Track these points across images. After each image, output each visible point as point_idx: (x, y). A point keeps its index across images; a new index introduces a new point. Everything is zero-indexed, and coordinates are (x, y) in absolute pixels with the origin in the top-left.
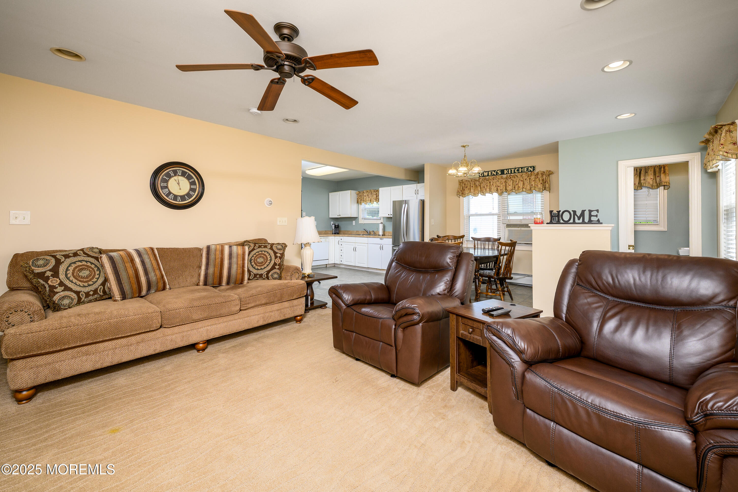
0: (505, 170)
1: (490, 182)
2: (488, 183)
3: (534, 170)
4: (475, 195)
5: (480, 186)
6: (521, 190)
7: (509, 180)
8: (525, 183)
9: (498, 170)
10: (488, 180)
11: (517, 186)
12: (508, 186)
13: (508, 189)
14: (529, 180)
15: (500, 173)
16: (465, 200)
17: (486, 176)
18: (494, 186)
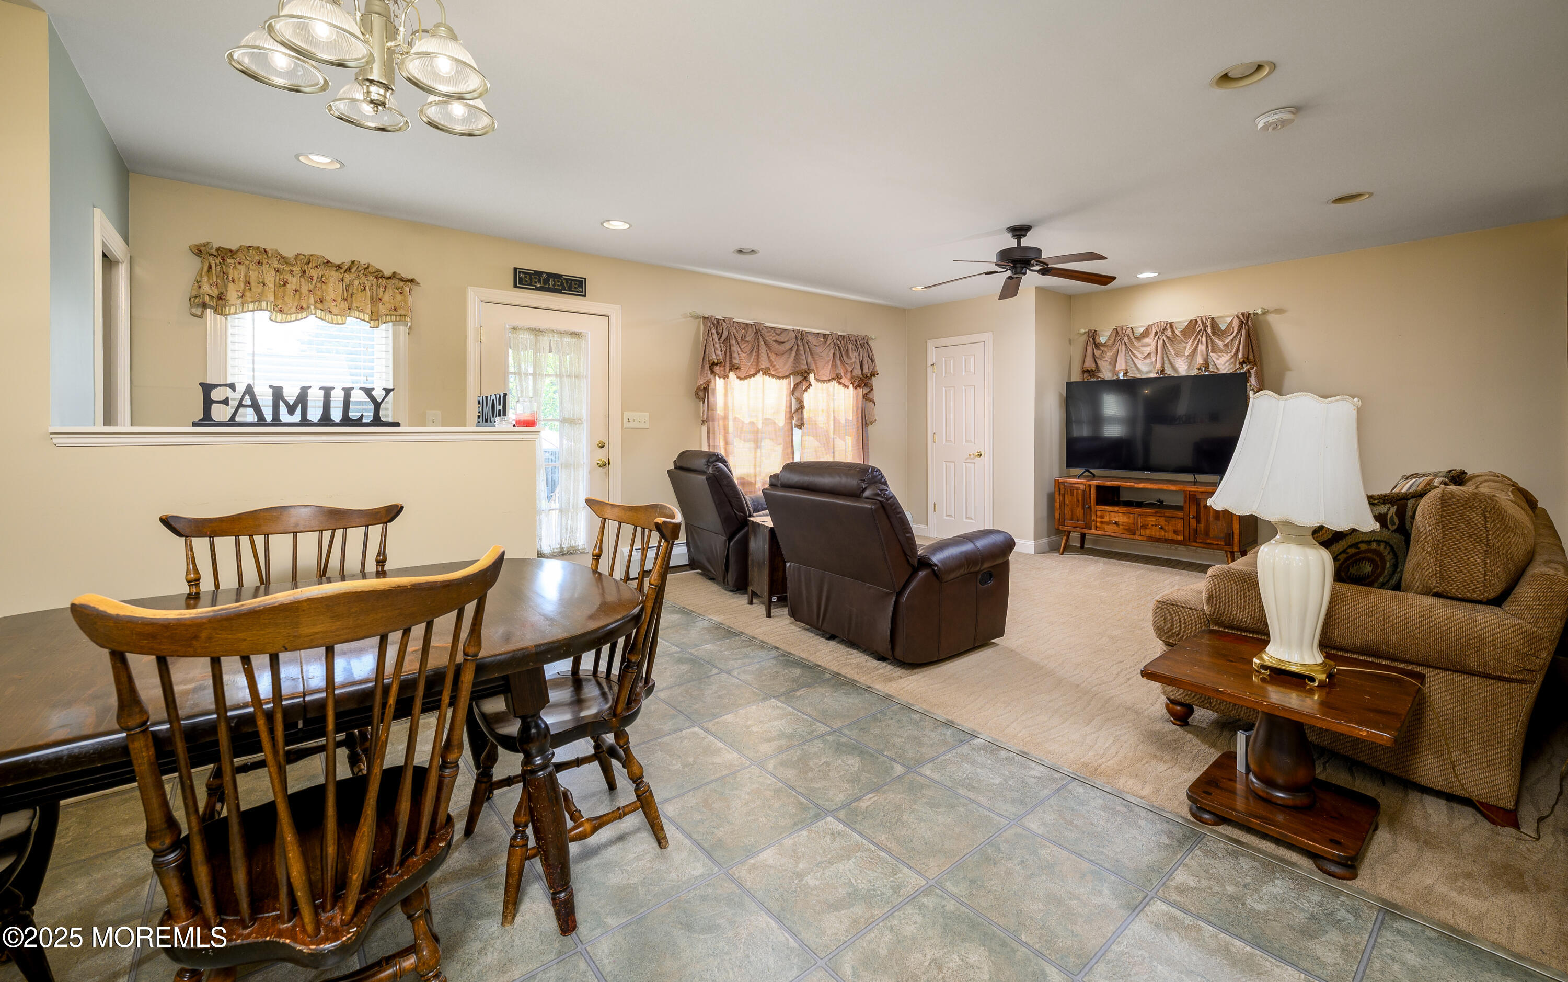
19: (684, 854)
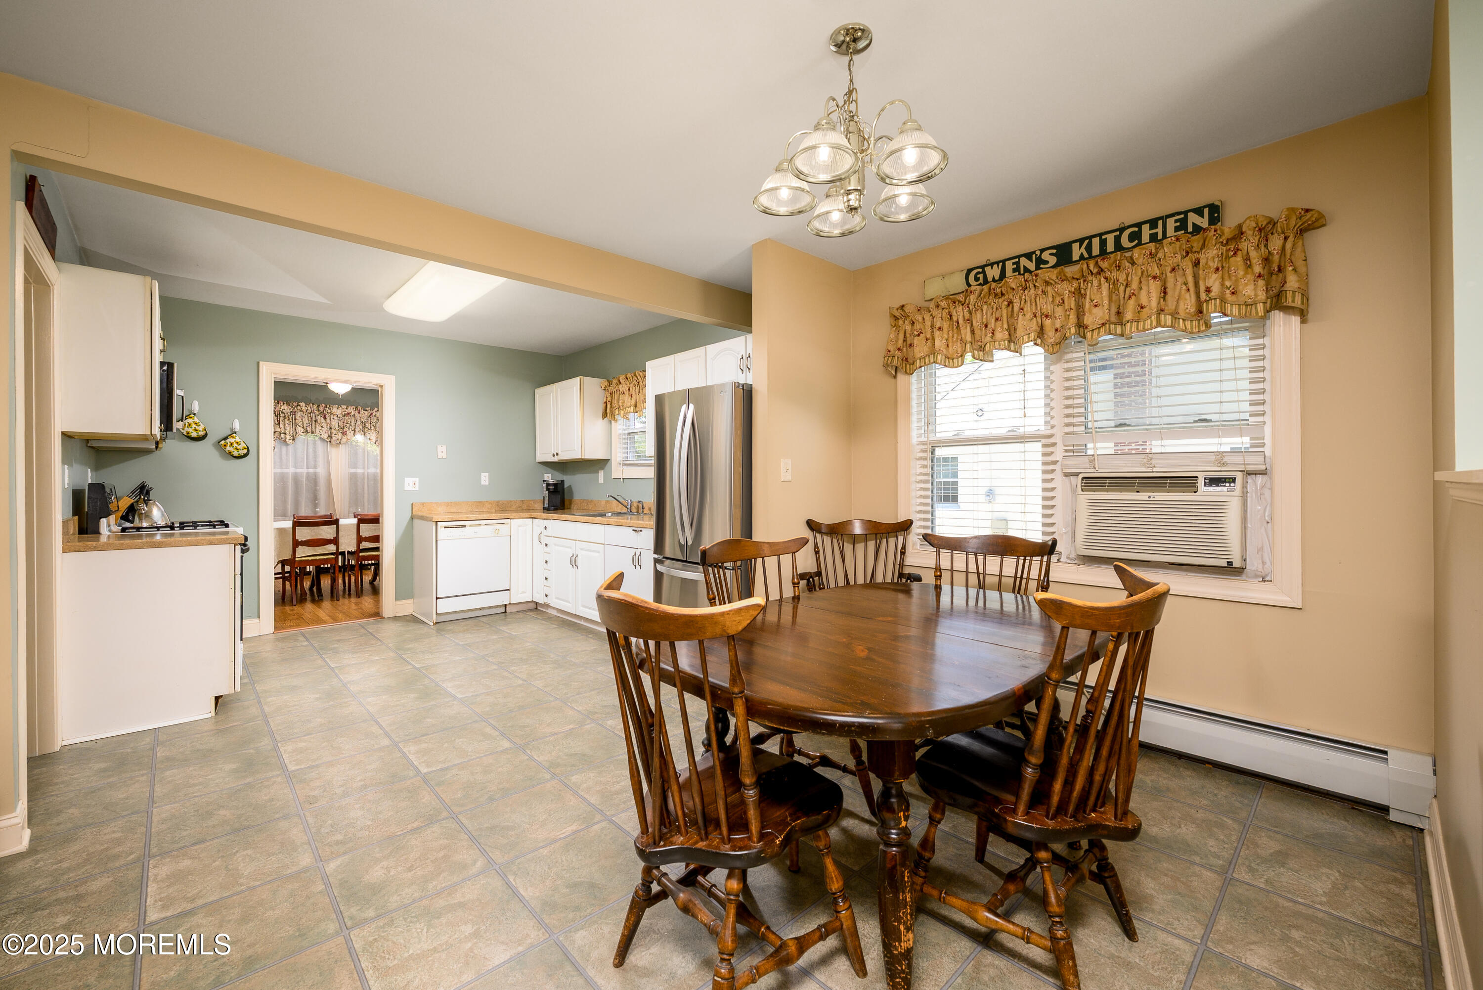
0: (1076, 246)
1: (1010, 303)
2: (1004, 307)
3: (1215, 219)
4: (953, 360)
5: (970, 321)
6: (1154, 317)
7: (1095, 283)
8: (1170, 285)
9: (1042, 251)
10: (1003, 294)
11: (1132, 303)
12: (1090, 312)
13: (1088, 320)
14: (1189, 272)
15: (1053, 260)
16: (915, 383)
17: (994, 280)
18: (1029, 315)
19: (595, 954)
